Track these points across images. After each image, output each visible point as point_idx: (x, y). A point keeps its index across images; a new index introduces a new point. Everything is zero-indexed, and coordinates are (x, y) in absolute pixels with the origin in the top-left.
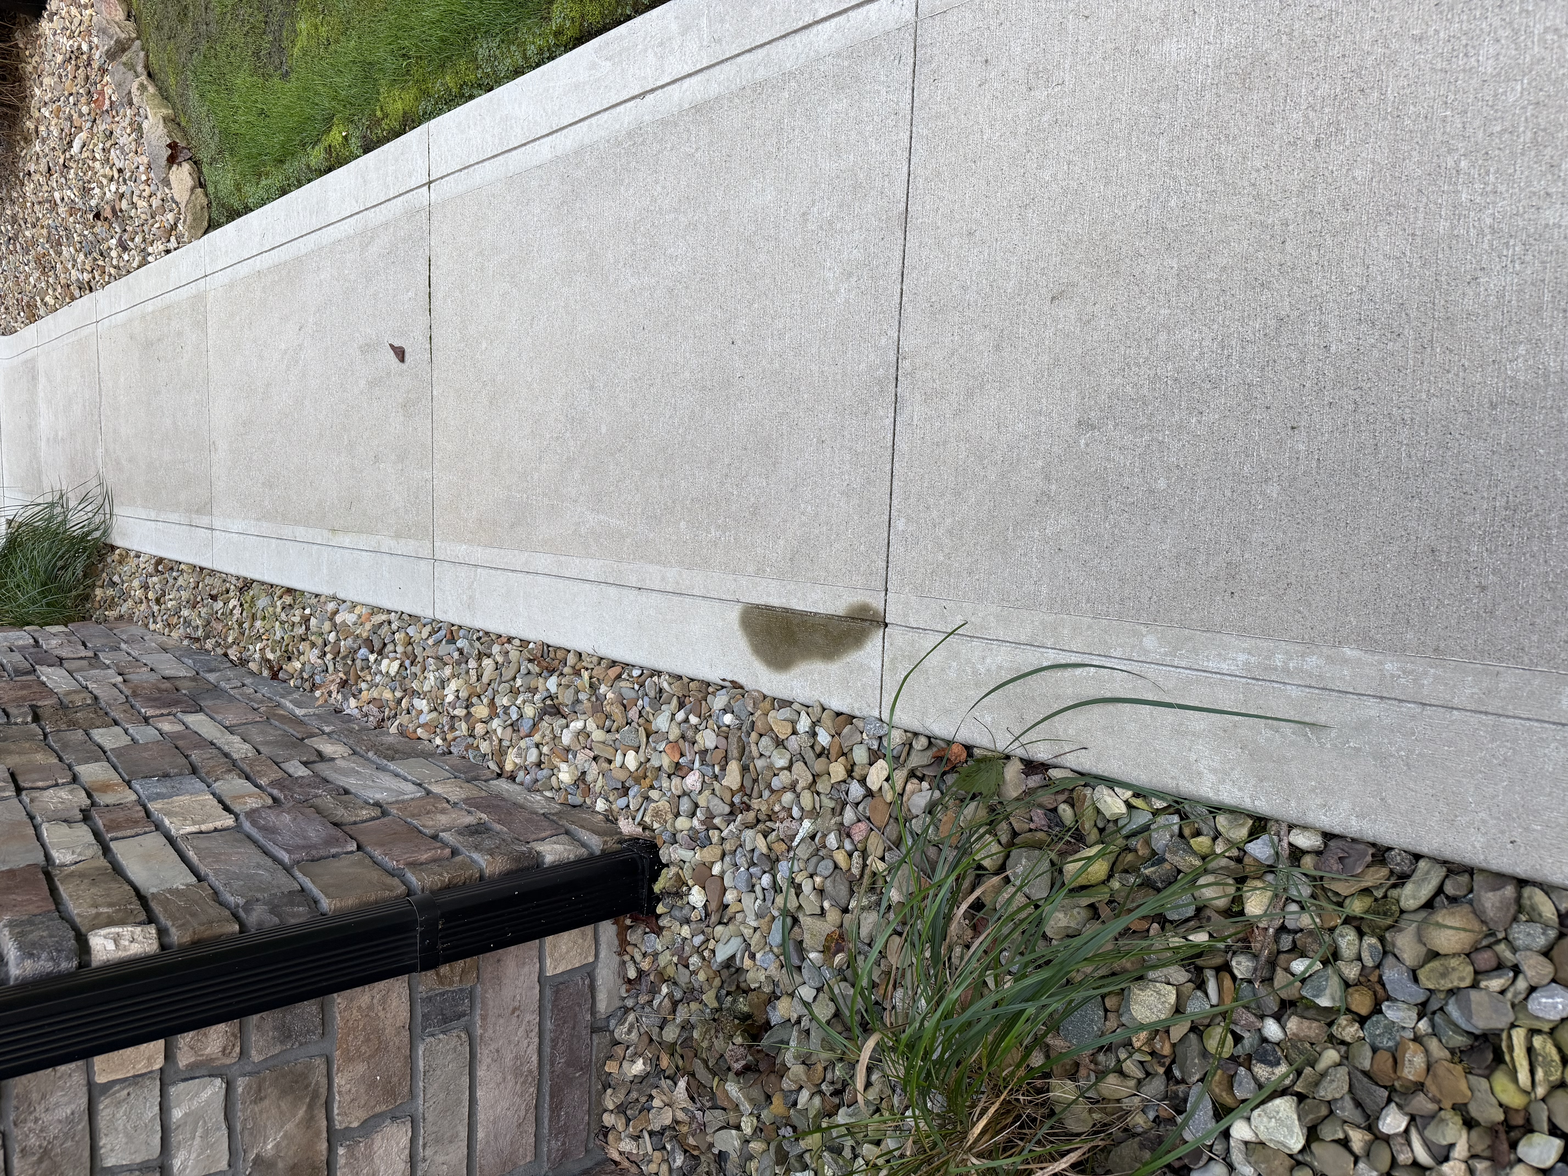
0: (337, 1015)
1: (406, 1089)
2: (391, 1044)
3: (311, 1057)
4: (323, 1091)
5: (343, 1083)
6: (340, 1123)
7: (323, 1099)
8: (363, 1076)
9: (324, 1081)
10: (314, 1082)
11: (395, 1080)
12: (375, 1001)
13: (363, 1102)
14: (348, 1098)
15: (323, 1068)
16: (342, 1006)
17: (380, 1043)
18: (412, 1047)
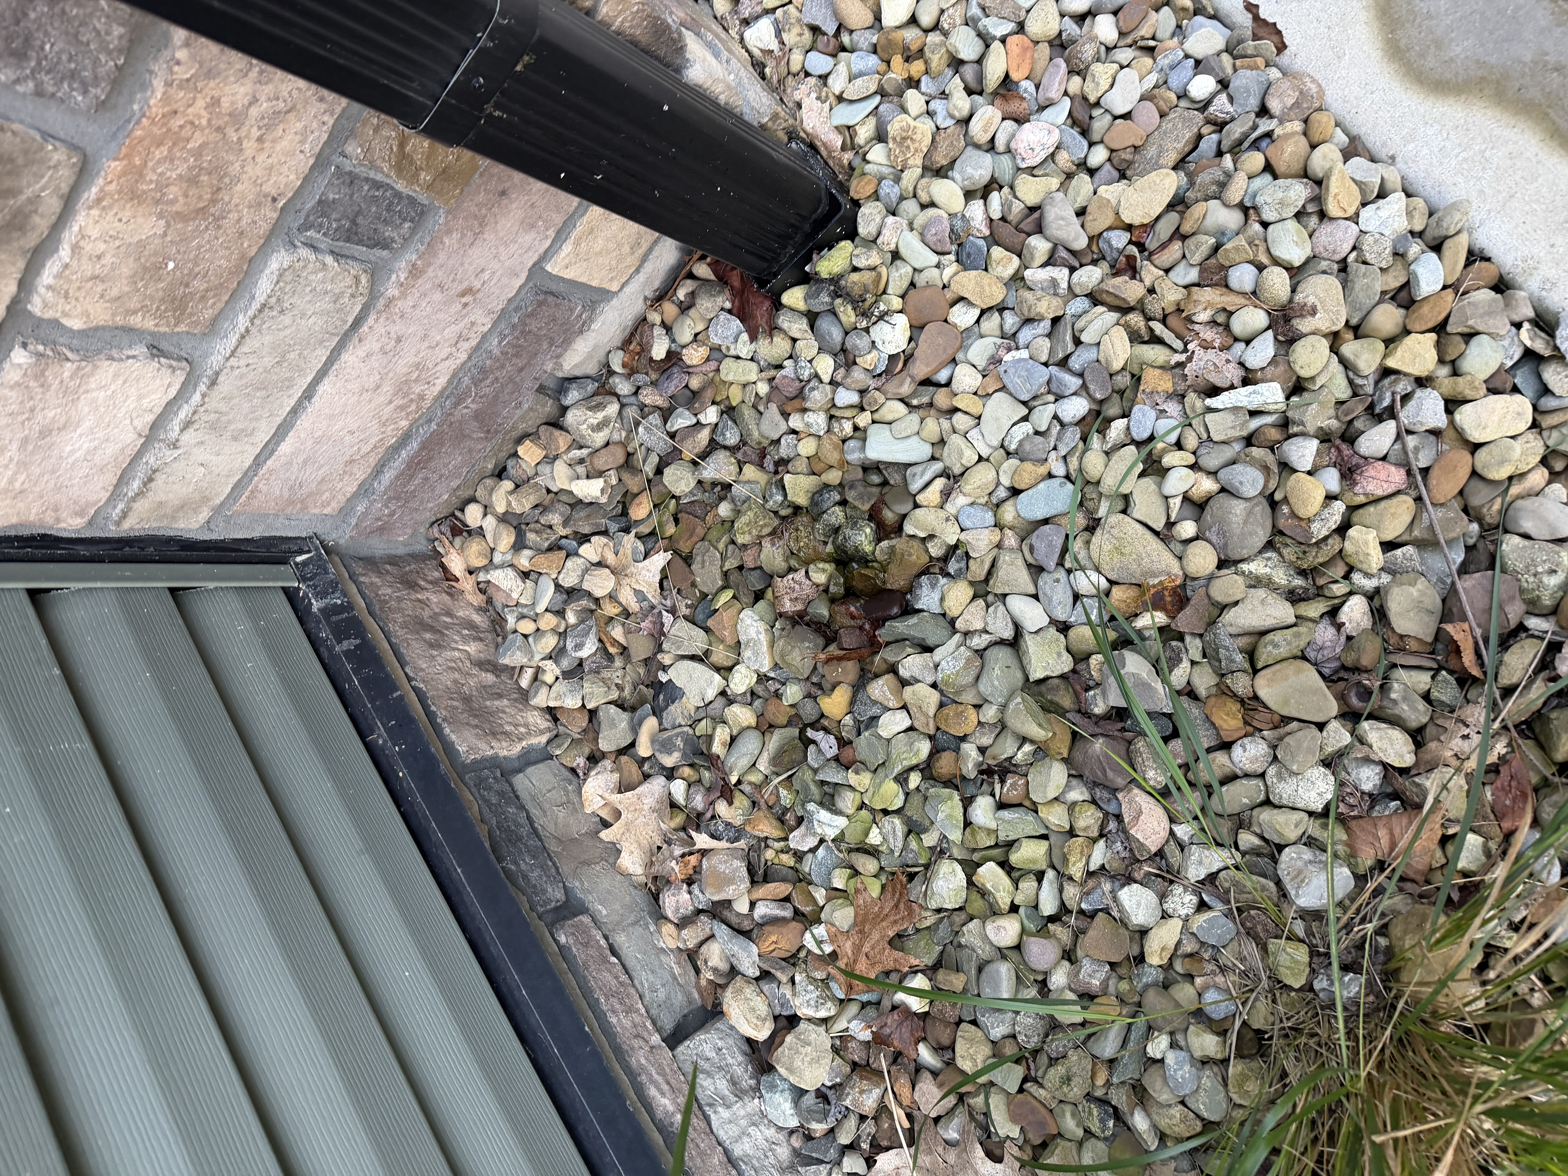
0: (158, 85)
1: (208, 314)
2: (234, 216)
3: (47, 136)
4: (41, 224)
5: (94, 233)
6: (46, 305)
7: (31, 240)
8: (142, 244)
9: (52, 205)
10: (29, 193)
11: (198, 285)
12: (254, 112)
13: (115, 292)
14: (88, 269)
15: (65, 176)
16: (182, 73)
17: (214, 201)
18: (266, 247)
